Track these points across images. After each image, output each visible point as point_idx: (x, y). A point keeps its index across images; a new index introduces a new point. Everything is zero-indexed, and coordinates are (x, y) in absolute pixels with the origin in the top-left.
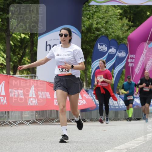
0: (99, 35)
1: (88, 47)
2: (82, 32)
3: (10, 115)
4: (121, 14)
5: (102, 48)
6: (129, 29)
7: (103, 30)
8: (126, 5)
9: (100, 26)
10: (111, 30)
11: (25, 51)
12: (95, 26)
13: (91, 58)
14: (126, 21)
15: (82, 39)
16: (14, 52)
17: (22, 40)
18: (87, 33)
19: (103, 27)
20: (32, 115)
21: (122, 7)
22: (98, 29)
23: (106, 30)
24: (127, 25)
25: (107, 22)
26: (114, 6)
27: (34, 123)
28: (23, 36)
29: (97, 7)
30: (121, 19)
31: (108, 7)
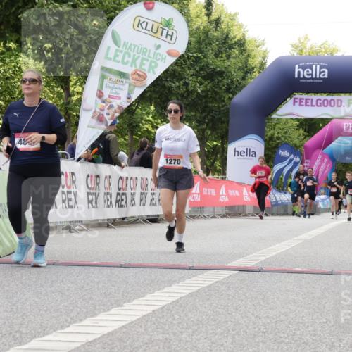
0: (279, 143)
1: (270, 153)
2: (265, 141)
3: (205, 210)
4: (298, 126)
5: (284, 153)
6: (305, 138)
7: (283, 139)
8: (303, 118)
9: (280, 135)
10: (289, 139)
11: (217, 156)
12: (276, 135)
13: (273, 162)
14: (302, 131)
15: (265, 146)
16: (208, 158)
17: (215, 147)
18: (269, 141)
19: (283, 136)
20: (223, 211)
21: (298, 120)
22: (278, 138)
23: (285, 138)
24: (303, 135)
25: (286, 132)
26: (292, 119)
27: (224, 216)
28: (215, 143)
29: (278, 119)
30: (298, 129)
31: (287, 119)
